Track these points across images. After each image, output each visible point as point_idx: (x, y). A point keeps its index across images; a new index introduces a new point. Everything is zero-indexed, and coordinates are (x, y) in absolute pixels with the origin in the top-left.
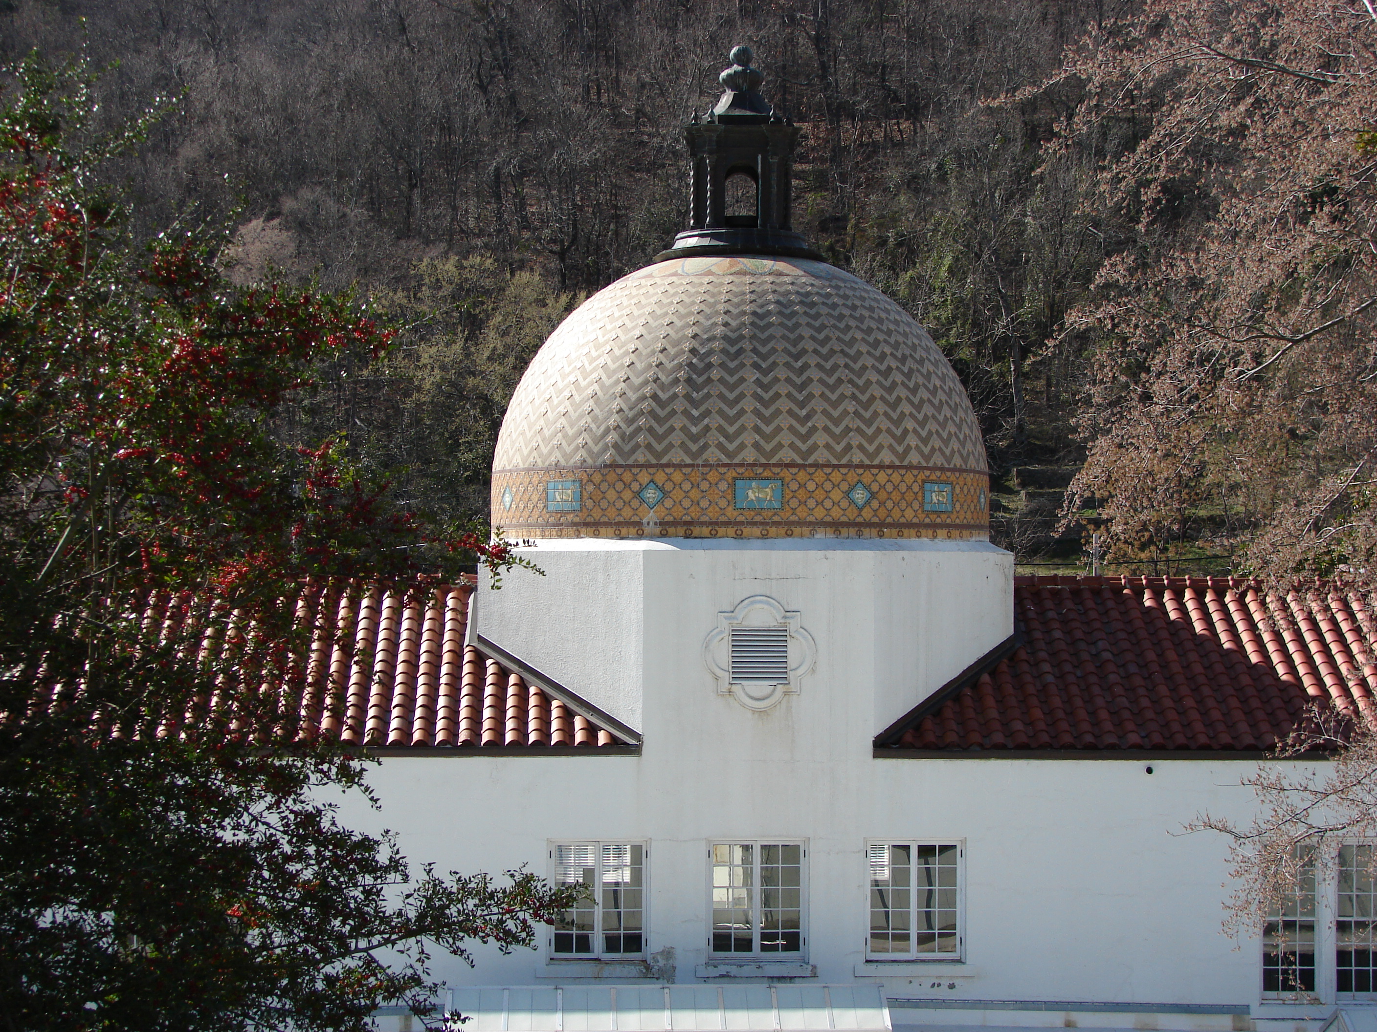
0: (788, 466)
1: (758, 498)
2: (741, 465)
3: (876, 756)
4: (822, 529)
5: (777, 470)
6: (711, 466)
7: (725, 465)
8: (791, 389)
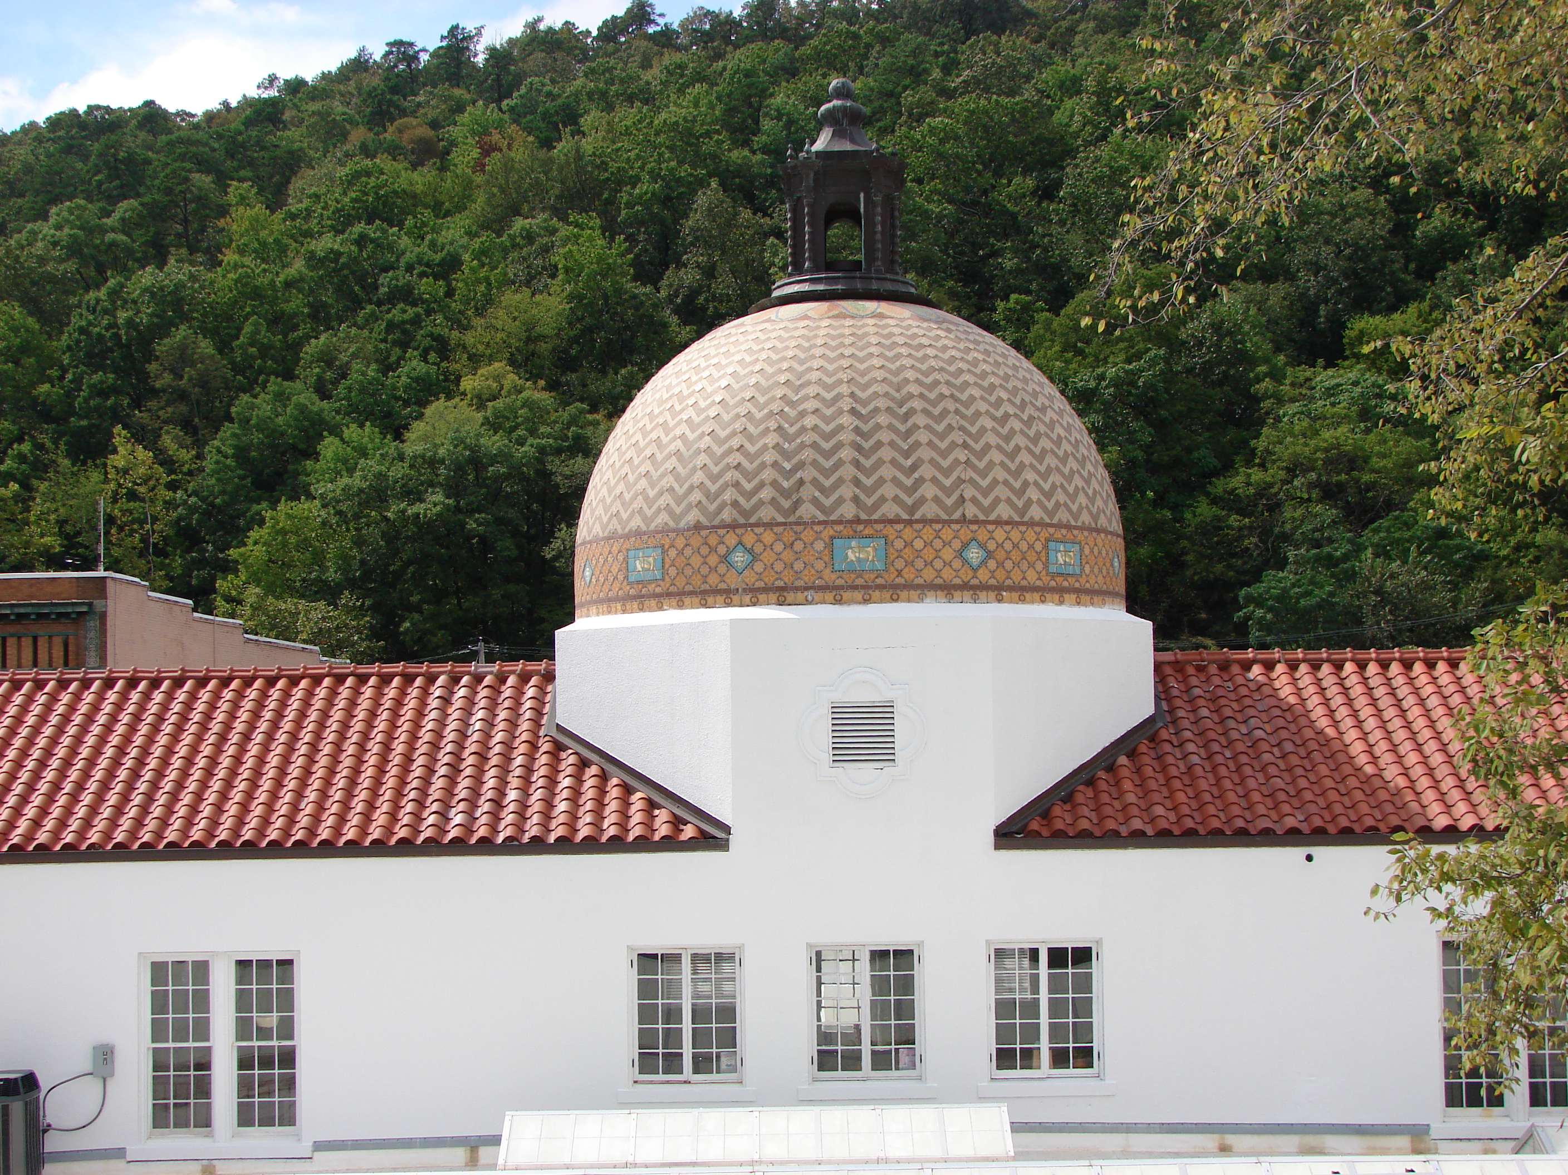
0: (891, 522)
1: (859, 560)
2: (839, 522)
3: (997, 847)
4: (932, 593)
5: (879, 527)
6: (805, 523)
7: (820, 523)
8: (894, 437)
